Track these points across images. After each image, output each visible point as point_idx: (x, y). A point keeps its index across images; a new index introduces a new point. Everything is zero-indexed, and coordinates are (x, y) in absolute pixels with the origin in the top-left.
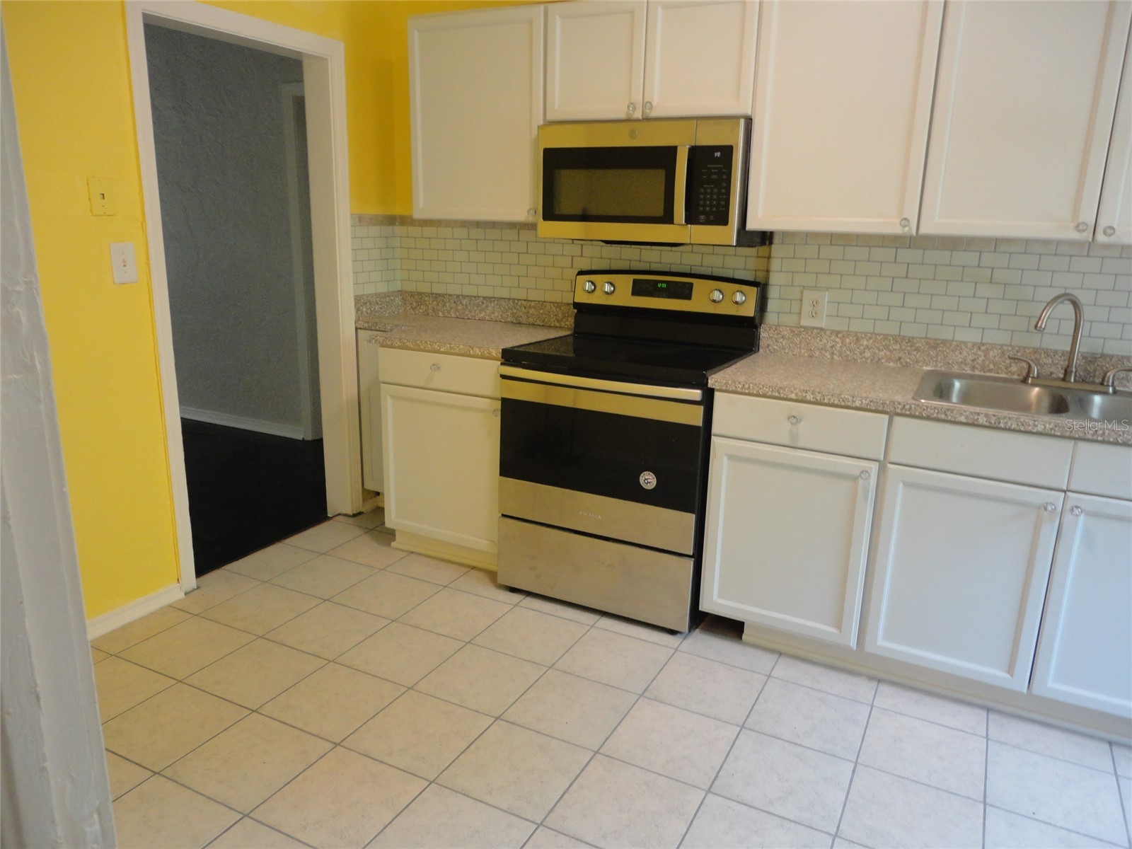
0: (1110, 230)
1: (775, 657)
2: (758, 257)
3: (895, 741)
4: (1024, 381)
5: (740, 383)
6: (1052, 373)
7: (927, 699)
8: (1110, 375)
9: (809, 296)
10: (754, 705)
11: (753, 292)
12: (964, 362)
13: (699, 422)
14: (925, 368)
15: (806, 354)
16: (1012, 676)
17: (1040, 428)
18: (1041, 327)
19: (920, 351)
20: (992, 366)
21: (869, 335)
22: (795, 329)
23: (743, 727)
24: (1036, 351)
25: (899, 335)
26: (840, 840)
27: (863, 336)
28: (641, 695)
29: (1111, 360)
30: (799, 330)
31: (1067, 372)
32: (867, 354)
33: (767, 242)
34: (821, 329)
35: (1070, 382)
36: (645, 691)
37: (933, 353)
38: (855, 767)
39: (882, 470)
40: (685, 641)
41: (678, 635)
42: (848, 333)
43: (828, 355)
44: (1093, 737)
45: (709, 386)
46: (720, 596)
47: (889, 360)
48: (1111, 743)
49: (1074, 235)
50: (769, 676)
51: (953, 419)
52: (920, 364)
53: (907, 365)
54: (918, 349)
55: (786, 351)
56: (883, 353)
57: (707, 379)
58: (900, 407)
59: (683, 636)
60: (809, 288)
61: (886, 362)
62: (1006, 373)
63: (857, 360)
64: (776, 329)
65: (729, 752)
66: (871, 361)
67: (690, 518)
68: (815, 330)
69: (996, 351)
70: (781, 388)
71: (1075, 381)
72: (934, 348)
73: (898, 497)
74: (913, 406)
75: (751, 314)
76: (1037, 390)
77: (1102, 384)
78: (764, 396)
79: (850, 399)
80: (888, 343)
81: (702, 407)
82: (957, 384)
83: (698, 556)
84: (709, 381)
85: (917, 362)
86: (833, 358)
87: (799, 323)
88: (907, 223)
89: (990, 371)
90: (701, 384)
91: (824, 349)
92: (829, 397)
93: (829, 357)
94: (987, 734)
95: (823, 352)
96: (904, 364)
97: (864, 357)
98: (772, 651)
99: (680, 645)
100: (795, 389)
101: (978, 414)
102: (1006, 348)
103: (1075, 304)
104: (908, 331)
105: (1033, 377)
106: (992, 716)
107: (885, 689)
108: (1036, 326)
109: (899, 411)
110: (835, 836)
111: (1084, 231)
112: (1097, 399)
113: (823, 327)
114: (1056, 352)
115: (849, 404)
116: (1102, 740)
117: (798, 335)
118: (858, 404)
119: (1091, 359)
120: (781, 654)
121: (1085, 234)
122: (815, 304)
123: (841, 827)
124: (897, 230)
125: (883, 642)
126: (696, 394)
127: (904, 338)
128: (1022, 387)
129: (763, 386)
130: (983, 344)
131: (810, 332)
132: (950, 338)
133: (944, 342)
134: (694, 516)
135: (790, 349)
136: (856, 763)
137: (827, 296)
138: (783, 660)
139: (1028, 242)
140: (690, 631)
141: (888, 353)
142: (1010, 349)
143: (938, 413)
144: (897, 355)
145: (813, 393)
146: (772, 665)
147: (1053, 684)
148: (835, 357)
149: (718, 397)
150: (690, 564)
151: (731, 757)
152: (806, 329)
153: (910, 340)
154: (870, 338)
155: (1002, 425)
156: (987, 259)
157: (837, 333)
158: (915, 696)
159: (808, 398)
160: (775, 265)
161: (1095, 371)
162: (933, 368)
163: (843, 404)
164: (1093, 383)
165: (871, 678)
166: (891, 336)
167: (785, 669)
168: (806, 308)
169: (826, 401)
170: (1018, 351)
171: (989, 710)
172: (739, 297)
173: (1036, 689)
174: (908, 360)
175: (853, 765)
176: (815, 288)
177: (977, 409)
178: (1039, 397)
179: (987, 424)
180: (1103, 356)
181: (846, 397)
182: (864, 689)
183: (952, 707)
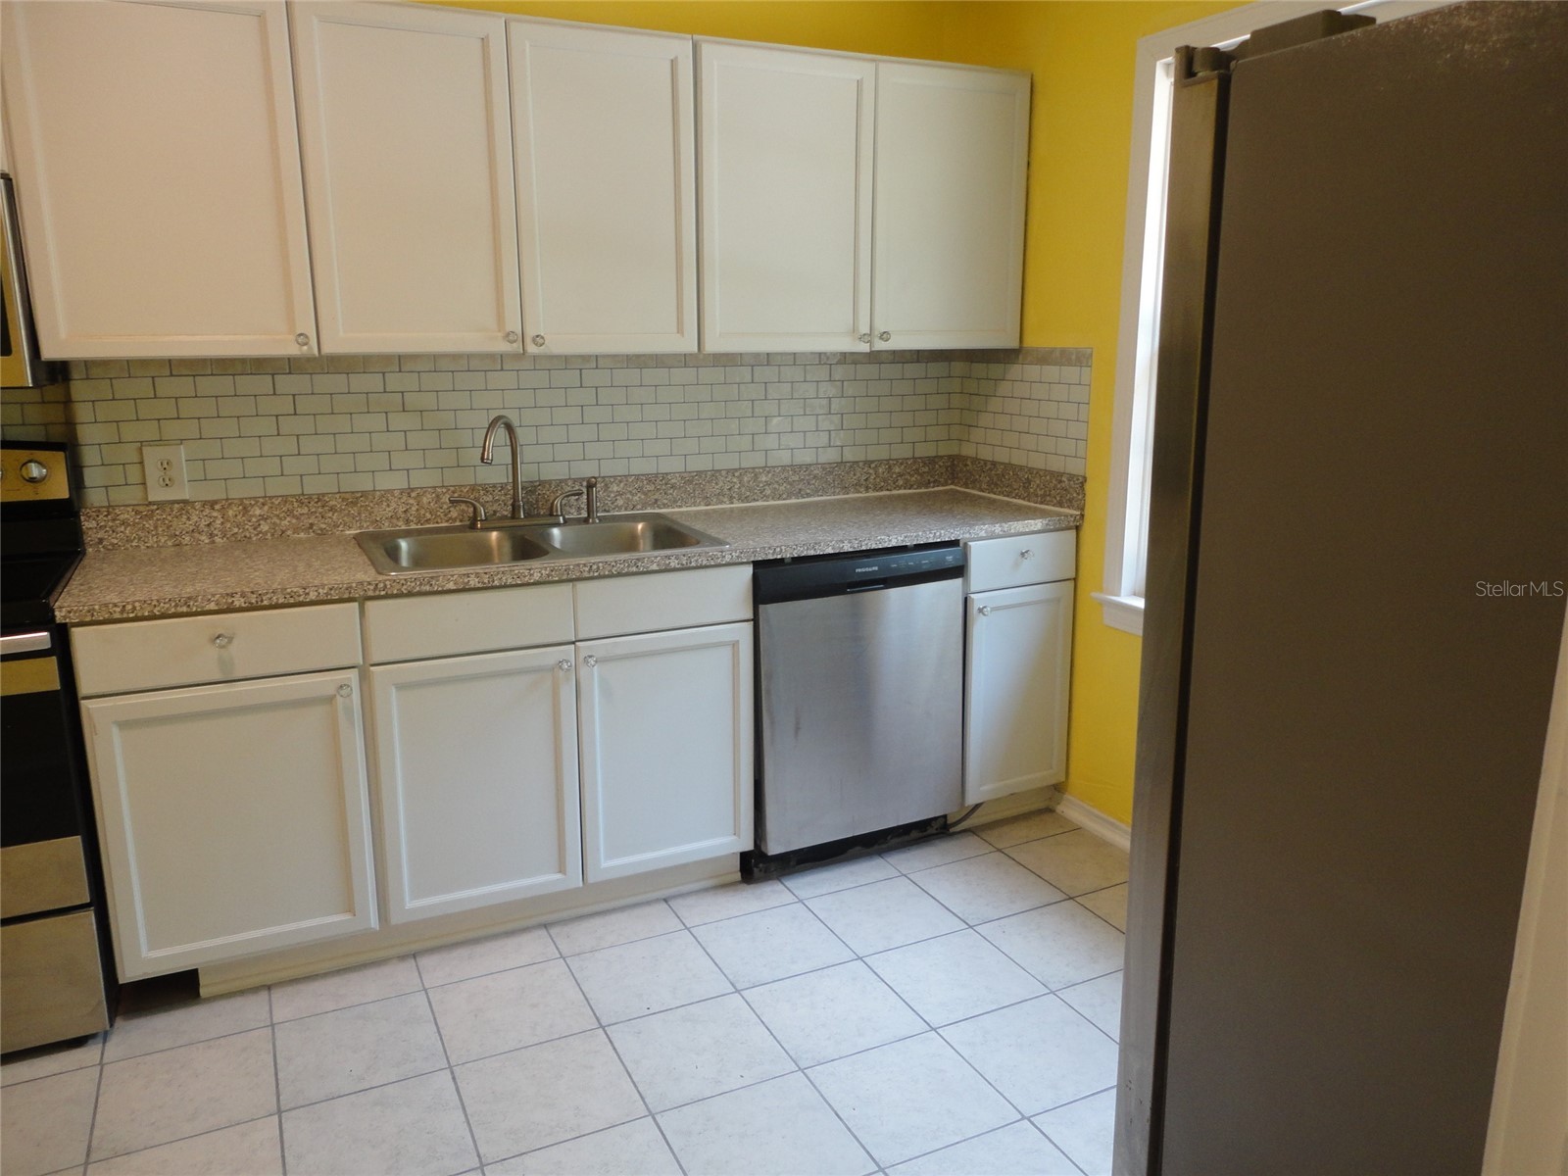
0: (538, 340)
1: (264, 995)
2: (43, 402)
3: (476, 1016)
4: (473, 527)
5: (115, 605)
6: (495, 512)
7: (479, 949)
8: (558, 502)
9: (152, 456)
10: (276, 1074)
11: (58, 460)
12: (395, 516)
13: (55, 684)
14: (348, 532)
15: (170, 543)
16: (565, 874)
17: (536, 577)
18: (488, 459)
19: (336, 511)
20: (428, 516)
21: (261, 500)
22: (141, 508)
23: (280, 1112)
24: (473, 488)
25: (303, 494)
26: (489, 1167)
27: (253, 502)
28: (87, 1163)
29: (550, 485)
30: (150, 509)
31: (515, 508)
32: (265, 527)
33: (60, 377)
34: (185, 502)
35: (519, 518)
36: (88, 1155)
37: (354, 511)
38: (452, 1073)
39: (364, 677)
40: (107, 1044)
41: (90, 1042)
42: (229, 502)
43: (205, 538)
44: (648, 903)
45: (58, 621)
46: (152, 947)
47: (296, 530)
48: (665, 900)
49: (503, 347)
50: (273, 1025)
51: (440, 589)
52: (340, 529)
53: (323, 533)
54: (332, 509)
55: (134, 544)
56: (286, 522)
57: (53, 611)
58: (372, 587)
59: (100, 1039)
60: (150, 443)
61: (294, 533)
62: (447, 521)
63: (250, 538)
64: (109, 514)
65: (283, 1157)
66: (273, 535)
67: (74, 844)
68: (176, 506)
69: (429, 496)
70: (190, 598)
71: (525, 517)
72: (354, 504)
73: (392, 707)
74: (388, 583)
75: (66, 495)
76: (494, 535)
77: (551, 515)
78: (164, 616)
79: (301, 591)
80: (291, 507)
81: (54, 658)
82: (404, 544)
83: (99, 901)
84: (57, 613)
85: (336, 526)
86: (213, 542)
87: (147, 499)
88: (305, 340)
89: (428, 521)
90: (43, 619)
91: (196, 530)
92: (268, 596)
93: (207, 541)
94: (560, 954)
95: (196, 535)
96: (319, 532)
97: (260, 532)
98: (255, 990)
99: (102, 1054)
100: (213, 595)
101: (468, 575)
102: (439, 490)
103: (509, 428)
104: (313, 487)
105: (481, 520)
106: (554, 931)
107: (425, 962)
108: (482, 459)
109: (371, 593)
110: (482, 1167)
111: (515, 341)
112: (556, 532)
113: (188, 498)
114: (494, 486)
115: (301, 599)
116: (657, 900)
117: (149, 517)
118: (313, 596)
119: (532, 488)
120: (269, 988)
121: (515, 345)
122: (165, 467)
123: (481, 1151)
124: (293, 350)
125: (413, 903)
126: (41, 638)
127: (310, 497)
128: (471, 535)
129: (158, 601)
130: (413, 490)
131: (168, 510)
132: (370, 487)
133: (364, 494)
134: (78, 839)
135: (139, 539)
136: (450, 1067)
137: (183, 452)
138: (276, 994)
139: (435, 357)
140: (111, 1026)
141: (294, 521)
142: (444, 490)
143: (421, 584)
144: (307, 522)
145: (243, 595)
146: (267, 1008)
147: (609, 864)
148: (217, 539)
149: (80, 637)
150: (90, 917)
151: (289, 1159)
152: (161, 505)
153: (320, 498)
154: (263, 504)
155: (496, 583)
156: (394, 381)
157: (212, 504)
158: (463, 952)
159: (237, 604)
160: (83, 413)
161: (537, 501)
162: (359, 531)
163: (292, 601)
164: (538, 515)
165: (402, 958)
166: (293, 496)
167: (288, 1005)
168: (153, 473)
169: (265, 603)
170: (454, 492)
171: (546, 926)
172: (35, 471)
173: (591, 878)
174: (324, 526)
175: (448, 1072)
176: (160, 441)
177: (463, 570)
178: (499, 540)
179: (480, 585)
180: (542, 483)
181: (295, 590)
182: (403, 974)
183: (511, 943)
